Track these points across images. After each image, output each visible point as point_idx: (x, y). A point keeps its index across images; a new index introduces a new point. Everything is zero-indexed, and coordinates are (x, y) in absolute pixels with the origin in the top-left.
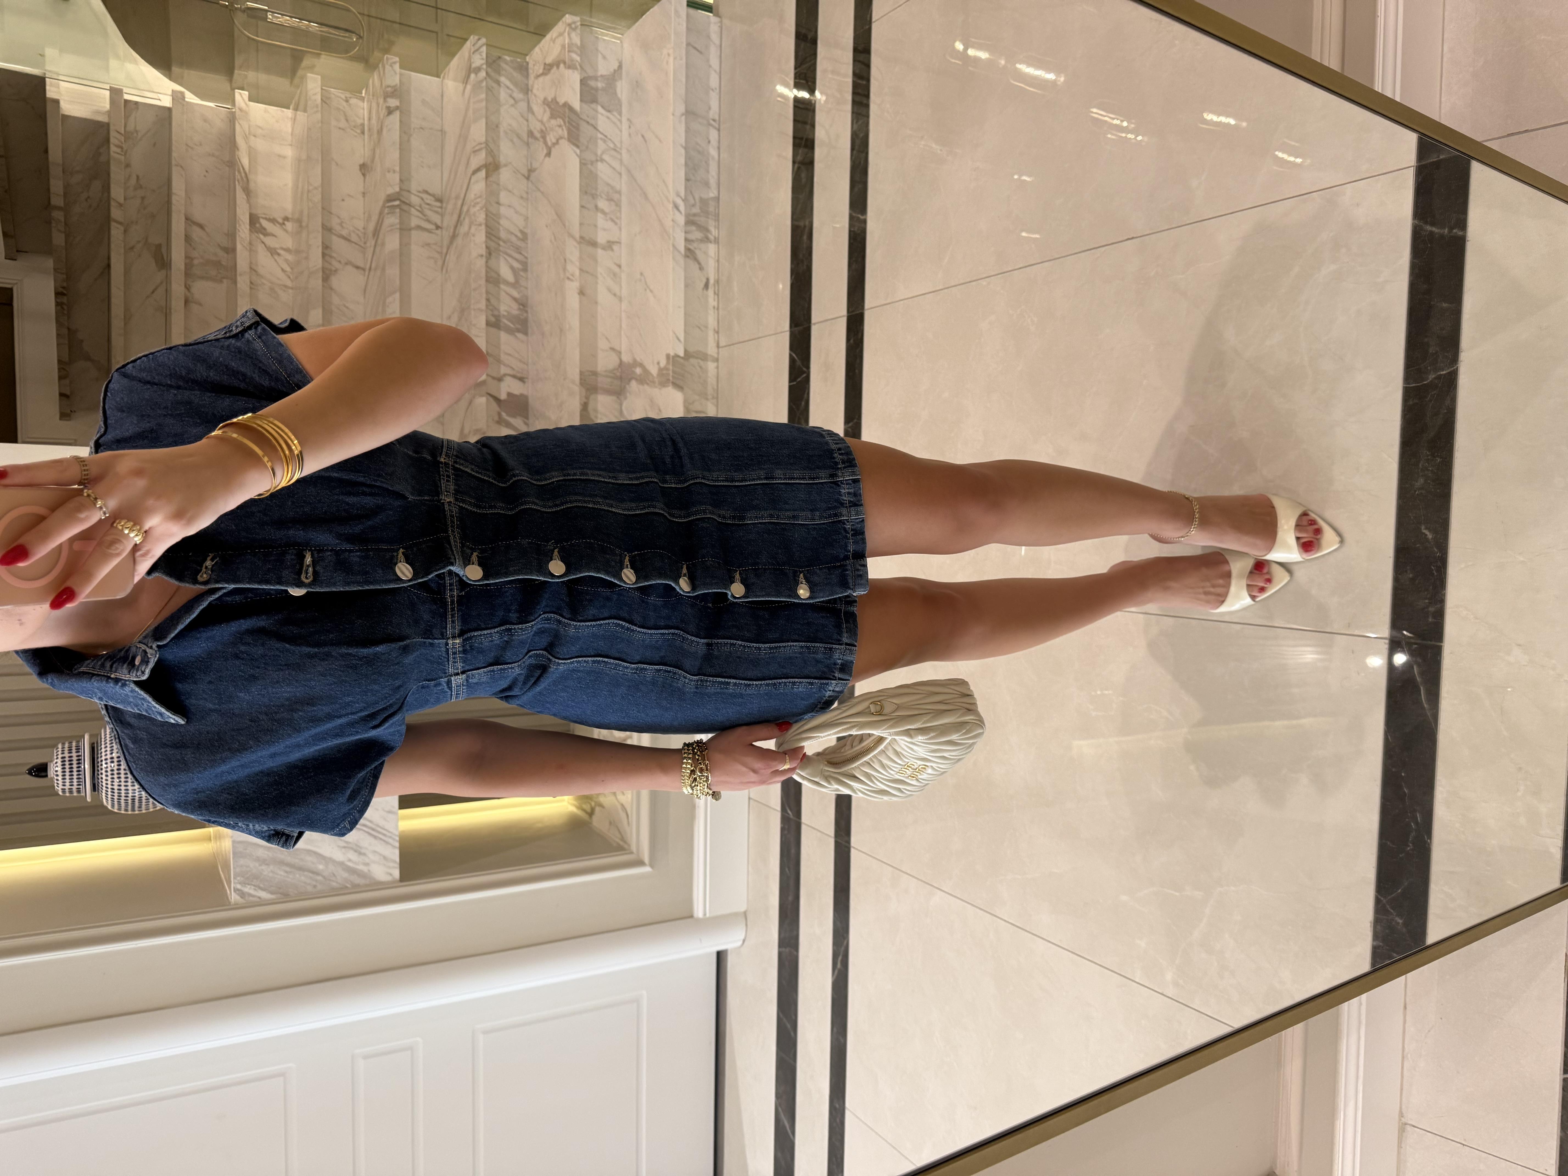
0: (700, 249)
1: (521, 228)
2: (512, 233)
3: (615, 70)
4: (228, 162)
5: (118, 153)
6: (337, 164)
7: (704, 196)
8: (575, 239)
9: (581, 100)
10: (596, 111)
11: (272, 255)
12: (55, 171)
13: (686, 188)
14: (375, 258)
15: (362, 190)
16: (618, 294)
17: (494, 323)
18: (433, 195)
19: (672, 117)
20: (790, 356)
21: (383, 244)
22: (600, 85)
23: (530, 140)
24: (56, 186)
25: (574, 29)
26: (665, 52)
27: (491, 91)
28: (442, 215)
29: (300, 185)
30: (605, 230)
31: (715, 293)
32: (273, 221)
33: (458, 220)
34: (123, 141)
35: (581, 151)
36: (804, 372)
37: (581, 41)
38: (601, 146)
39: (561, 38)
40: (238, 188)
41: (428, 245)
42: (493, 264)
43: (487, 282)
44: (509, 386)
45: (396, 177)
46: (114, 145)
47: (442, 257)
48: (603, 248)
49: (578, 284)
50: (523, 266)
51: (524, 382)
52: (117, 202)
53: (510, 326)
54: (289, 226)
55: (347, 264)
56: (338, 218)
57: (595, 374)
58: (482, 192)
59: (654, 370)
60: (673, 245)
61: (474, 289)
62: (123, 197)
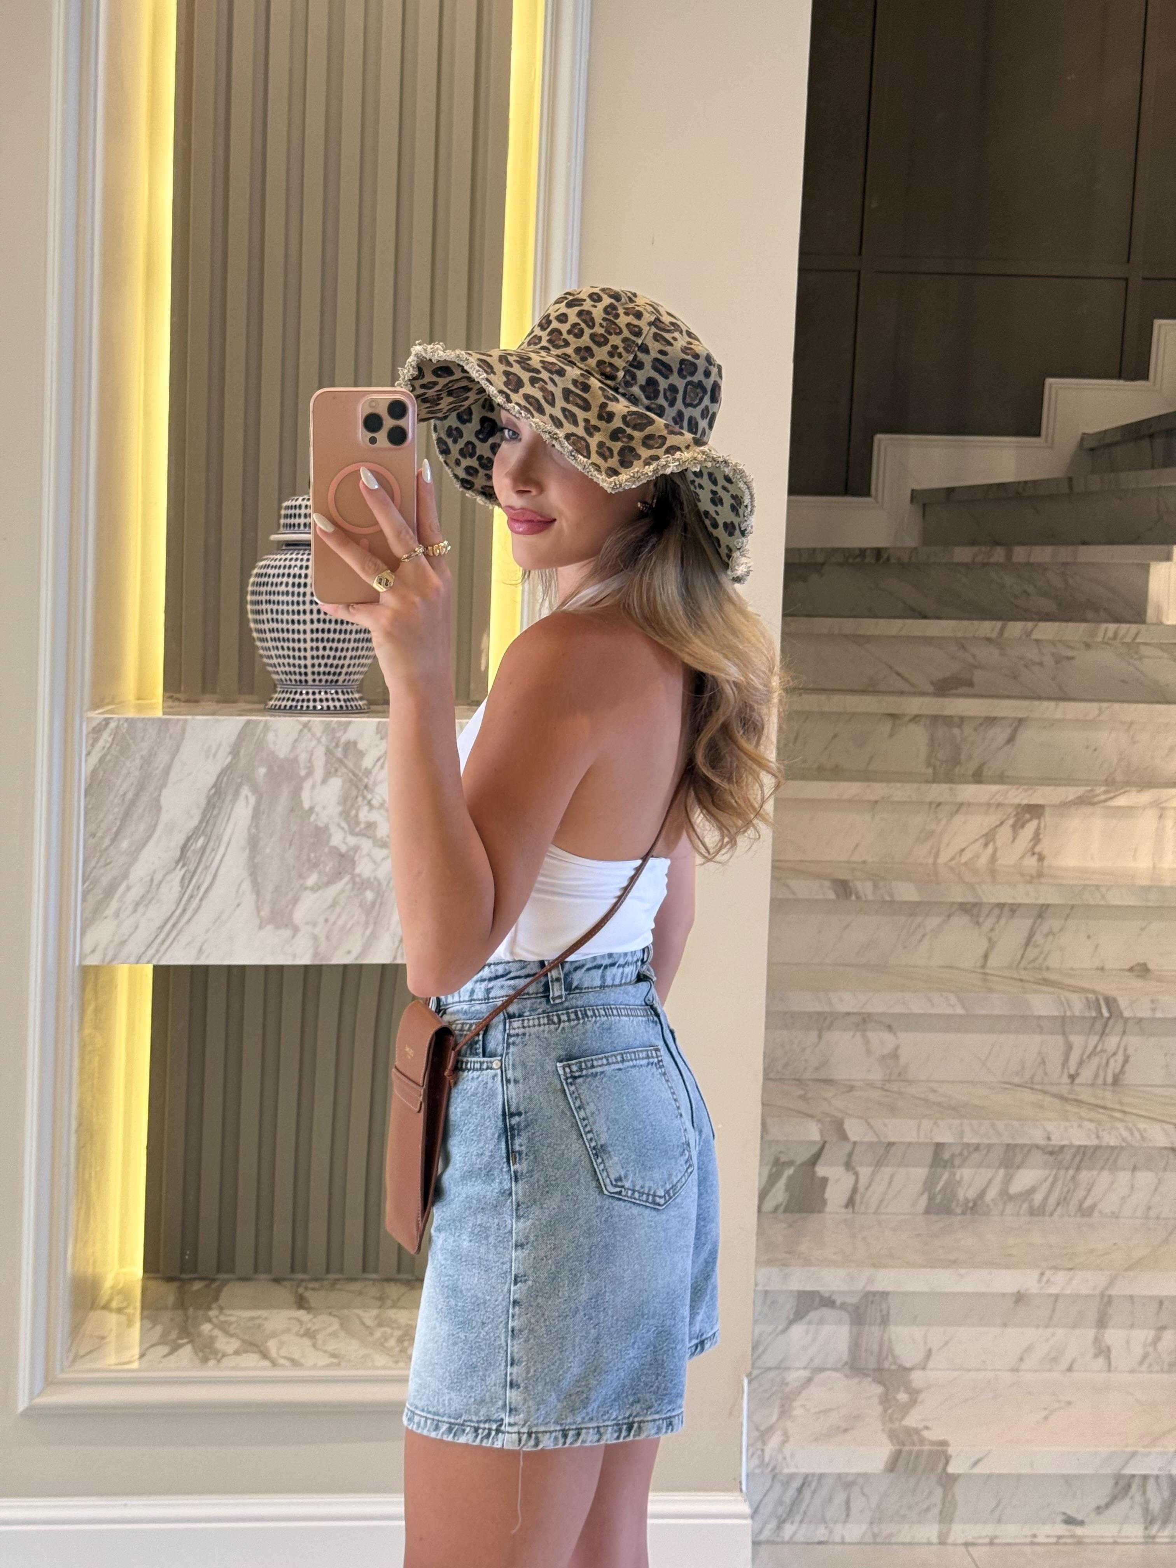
0: (1132, 1506)
1: (1100, 1207)
2: (1089, 1191)
4: (1115, 780)
5: (1105, 633)
6: (1143, 929)
8: (1106, 1289)
11: (987, 835)
12: (1064, 553)
14: (1010, 981)
15: (1108, 966)
16: (1024, 1366)
17: (941, 1158)
18: (1123, 1071)
21: (1036, 991)
24: (1043, 554)
28: (1093, 1085)
30: (1128, 1342)
31: (1060, 1537)
32: (1037, 838)
33: (1095, 1106)
34: (1124, 640)
40: (1081, 790)
41: (1043, 1062)
42: (1037, 1157)
43: (1008, 1145)
44: (838, 1180)
45: (1145, 1013)
46: (1118, 628)
47: (1027, 1083)
48: (1097, 1340)
49: (1034, 1291)
50: (1038, 1208)
51: (847, 1206)
52: (1032, 630)
53: (937, 1183)
54: (1031, 862)
55: (990, 940)
56: (1061, 930)
57: (885, 1321)
58: (1150, 1140)
59: (912, 1420)
60: (1134, 1454)
61: (993, 1125)
62: (1038, 637)
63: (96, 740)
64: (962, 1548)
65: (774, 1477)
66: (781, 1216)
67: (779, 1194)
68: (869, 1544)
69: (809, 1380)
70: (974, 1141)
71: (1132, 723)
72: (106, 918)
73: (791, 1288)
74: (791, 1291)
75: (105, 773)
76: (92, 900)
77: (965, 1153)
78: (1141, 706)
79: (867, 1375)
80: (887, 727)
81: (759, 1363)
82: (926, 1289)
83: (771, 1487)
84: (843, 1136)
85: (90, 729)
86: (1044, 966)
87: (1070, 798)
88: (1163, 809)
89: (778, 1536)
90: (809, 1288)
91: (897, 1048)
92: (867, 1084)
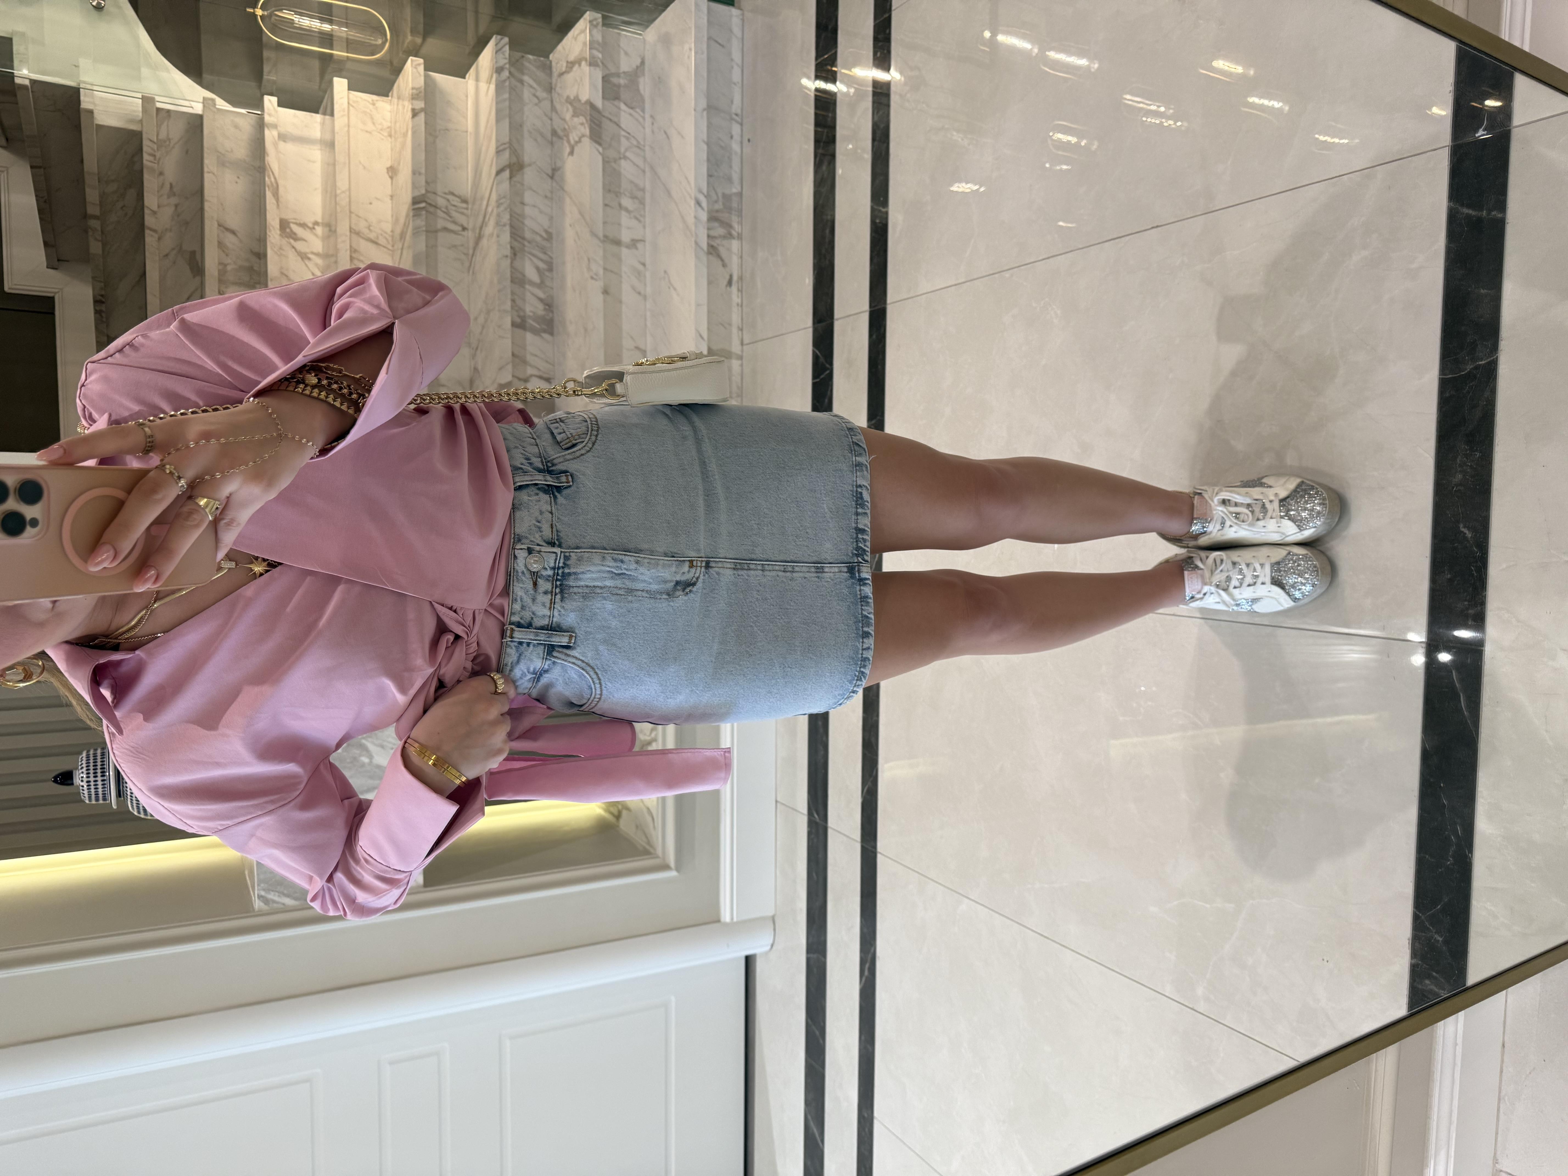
0: (723, 246)
1: (546, 227)
2: (537, 234)
3: (637, 67)
4: (258, 167)
5: (151, 161)
6: (365, 168)
7: (727, 192)
8: (599, 239)
9: (603, 98)
10: (619, 108)
11: (302, 259)
12: (91, 181)
13: (708, 183)
15: (390, 194)
16: (642, 292)
17: (520, 325)
18: (459, 197)
19: (693, 112)
20: (814, 352)
21: (410, 247)
22: (622, 81)
23: (555, 139)
24: (92, 195)
25: (596, 26)
26: (686, 47)
27: (515, 90)
28: (469, 218)
30: (628, 228)
31: (738, 290)
32: (303, 225)
33: (483, 221)
34: (156, 148)
35: (604, 149)
36: (826, 369)
37: (603, 37)
38: (624, 143)
39: (583, 35)
40: (268, 193)
41: (455, 246)
42: (518, 264)
43: (512, 283)
45: (422, 179)
46: (146, 152)
47: (468, 260)
48: (628, 247)
49: (601, 283)
50: (548, 265)
52: (151, 210)
53: (536, 327)
54: (320, 230)
56: (366, 221)
58: (506, 193)
60: (696, 243)
61: (499, 290)
62: (156, 205)
64: (744, 347)
70: (509, 303)
77: (516, 309)
87: (274, 202)
88: (279, 139)
92: (472, 360)
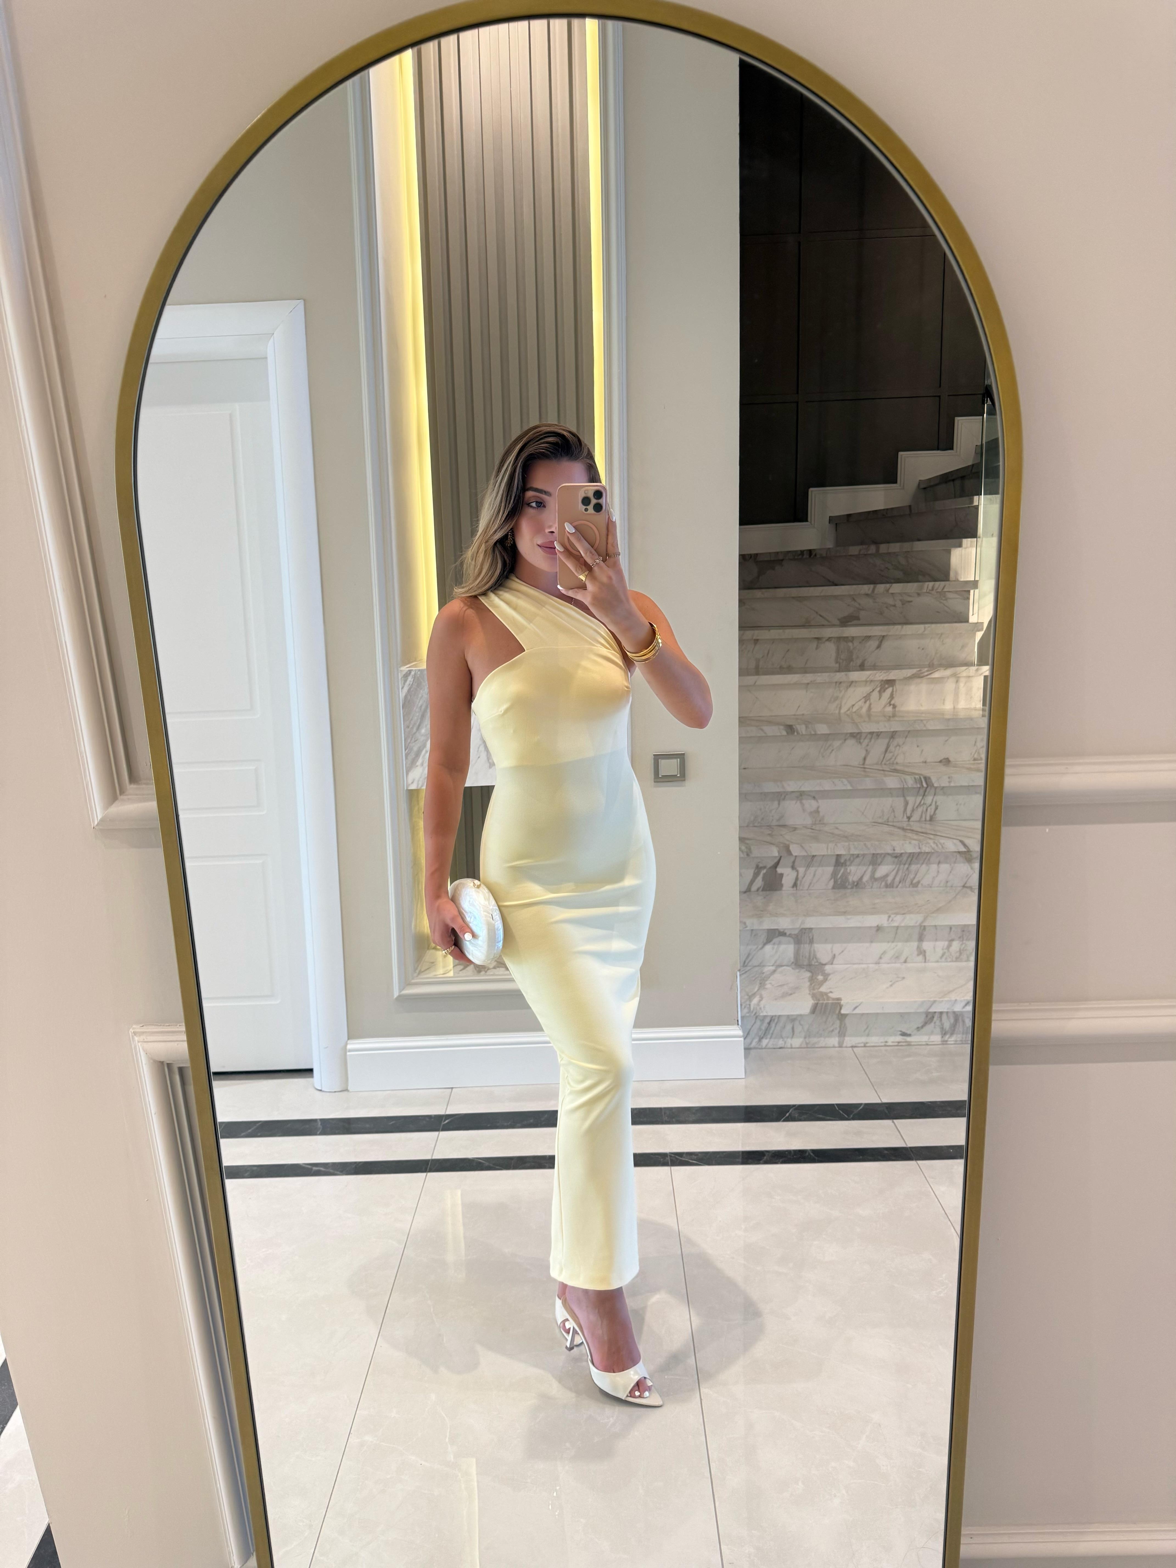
0: (935, 1027)
1: (922, 882)
2: (916, 874)
4: (933, 664)
5: (928, 587)
6: (946, 741)
8: (922, 922)
11: (866, 696)
12: (907, 546)
14: (876, 771)
15: (928, 761)
16: (882, 961)
17: (839, 862)
18: (935, 814)
20: (860, 1104)
21: (890, 776)
24: (895, 547)
28: (919, 821)
29: (923, 715)
30: (934, 948)
31: (899, 1042)
32: (892, 697)
33: (919, 832)
34: (937, 590)
36: (848, 1116)
40: (914, 671)
41: (894, 811)
42: (889, 859)
43: (873, 854)
44: (788, 875)
45: (945, 784)
46: (934, 584)
47: (885, 822)
48: (918, 948)
49: (885, 925)
50: (890, 884)
51: (793, 887)
52: (889, 589)
53: (838, 875)
54: (889, 709)
55: (867, 751)
56: (904, 743)
57: (811, 942)
58: (947, 848)
59: (823, 989)
60: (935, 1002)
61: (865, 844)
62: (893, 592)
63: (405, 681)
64: (851, 1049)
65: (756, 1017)
66: (761, 893)
67: (759, 882)
68: (804, 1048)
69: (774, 971)
70: (856, 852)
71: (942, 634)
72: (417, 766)
73: (764, 928)
74: (764, 930)
75: (411, 696)
76: (410, 758)
77: (852, 859)
78: (946, 625)
79: (803, 968)
80: (814, 644)
81: (750, 964)
82: (831, 926)
83: (755, 1023)
84: (789, 852)
85: (402, 676)
86: (895, 762)
87: (908, 676)
88: (959, 677)
89: (760, 1045)
90: (772, 928)
91: (818, 807)
92: (804, 827)
